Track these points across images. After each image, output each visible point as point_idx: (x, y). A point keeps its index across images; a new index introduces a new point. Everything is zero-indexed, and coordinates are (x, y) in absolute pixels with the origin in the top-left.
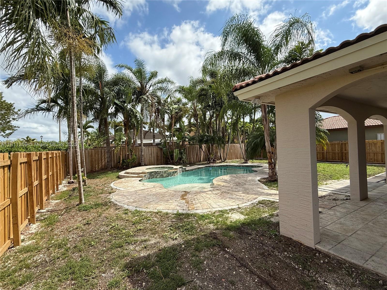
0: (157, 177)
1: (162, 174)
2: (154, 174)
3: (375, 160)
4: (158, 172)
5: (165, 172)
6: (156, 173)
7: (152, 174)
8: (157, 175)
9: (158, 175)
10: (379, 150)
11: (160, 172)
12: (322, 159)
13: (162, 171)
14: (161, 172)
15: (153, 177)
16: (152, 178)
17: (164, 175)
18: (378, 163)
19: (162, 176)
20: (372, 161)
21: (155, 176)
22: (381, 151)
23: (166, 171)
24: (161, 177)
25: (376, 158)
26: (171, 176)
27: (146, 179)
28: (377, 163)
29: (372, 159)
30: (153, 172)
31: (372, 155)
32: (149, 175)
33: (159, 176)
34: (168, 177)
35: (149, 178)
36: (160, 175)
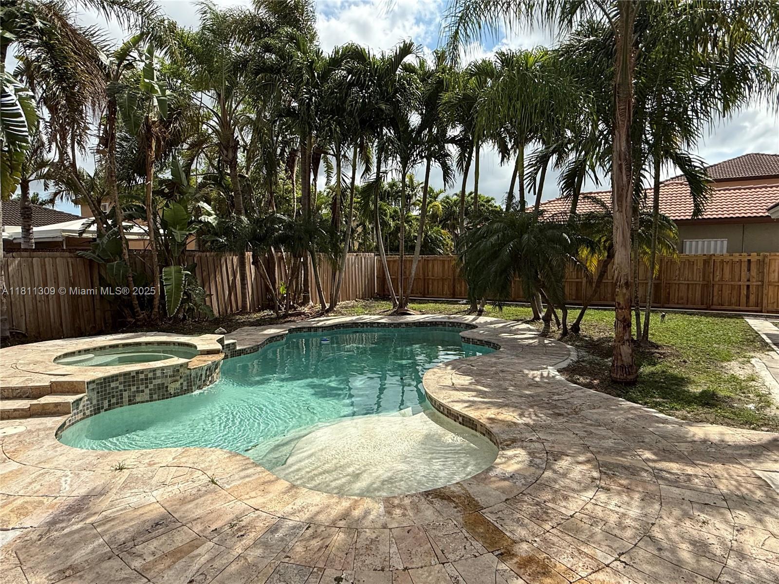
0: (138, 399)
1: (159, 381)
2: (121, 387)
3: (688, 301)
4: (142, 376)
5: (176, 369)
6: (129, 378)
7: (113, 385)
8: (134, 389)
9: (142, 387)
10: (697, 277)
11: (150, 375)
12: (574, 298)
13: (162, 369)
14: (159, 373)
15: (114, 400)
16: (110, 407)
17: (173, 387)
18: (695, 306)
19: (162, 392)
20: (682, 304)
21: (126, 395)
22: (701, 279)
23: (181, 365)
24: (155, 396)
25: (690, 296)
26: (199, 388)
27: (80, 415)
28: (692, 306)
29: (682, 299)
30: (114, 378)
31: (683, 288)
32: (94, 396)
33: (147, 391)
34: (189, 390)
35: (97, 410)
36: (151, 386)
